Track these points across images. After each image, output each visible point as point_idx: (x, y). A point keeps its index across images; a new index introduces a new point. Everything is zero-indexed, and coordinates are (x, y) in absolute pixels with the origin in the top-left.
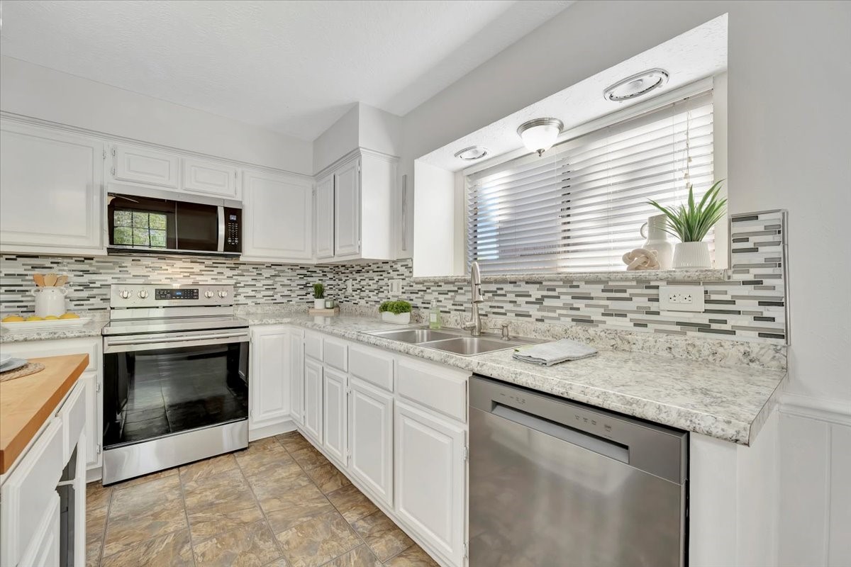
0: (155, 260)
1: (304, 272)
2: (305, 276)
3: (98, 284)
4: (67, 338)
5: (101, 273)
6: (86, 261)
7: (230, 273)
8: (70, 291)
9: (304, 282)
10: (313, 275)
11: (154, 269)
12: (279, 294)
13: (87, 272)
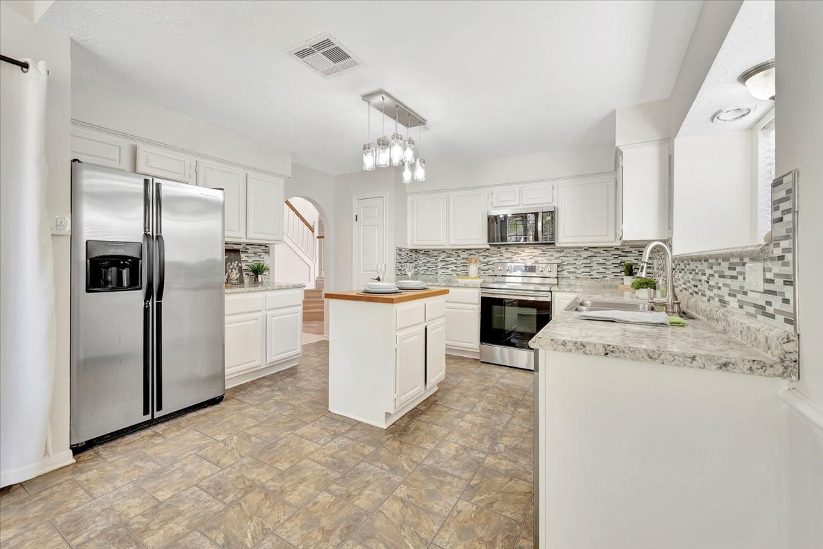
0: (516, 248)
1: (620, 252)
2: (620, 256)
3: (491, 263)
4: (468, 287)
5: (492, 257)
6: (486, 251)
7: (557, 255)
8: (482, 266)
9: (619, 261)
10: (628, 255)
11: (515, 254)
12: (595, 271)
13: (487, 256)
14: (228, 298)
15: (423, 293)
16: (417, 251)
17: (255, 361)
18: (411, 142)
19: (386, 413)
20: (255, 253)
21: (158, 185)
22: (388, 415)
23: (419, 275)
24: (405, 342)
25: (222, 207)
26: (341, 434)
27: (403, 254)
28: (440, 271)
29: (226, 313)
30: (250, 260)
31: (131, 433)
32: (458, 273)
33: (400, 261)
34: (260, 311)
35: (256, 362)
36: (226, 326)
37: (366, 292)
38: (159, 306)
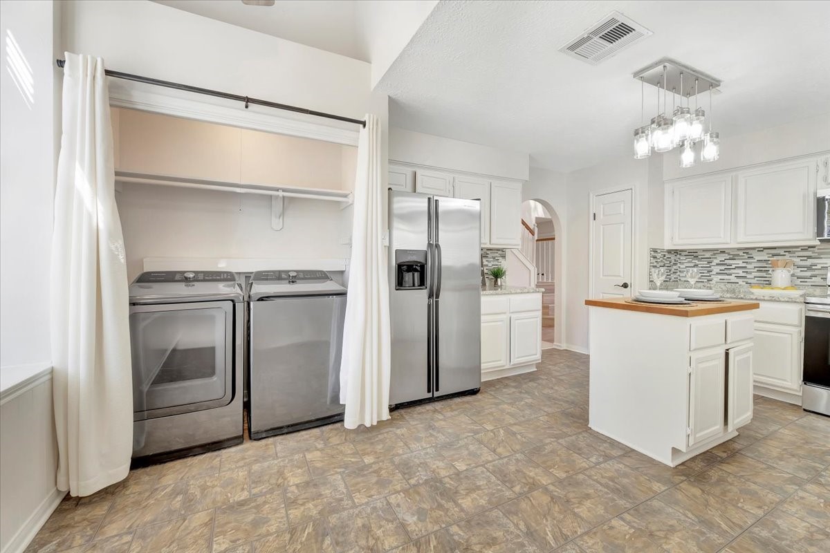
3: (819, 267)
4: (780, 301)
5: (821, 258)
6: (810, 249)
8: (798, 272)
13: (810, 257)
14: (483, 299)
15: (719, 308)
16: (676, 252)
17: (500, 360)
18: (700, 113)
19: (673, 448)
20: (494, 258)
21: (436, 201)
22: (675, 451)
23: (680, 282)
24: (701, 366)
25: (479, 216)
26: (614, 458)
27: (658, 256)
28: (716, 279)
29: (482, 313)
30: (490, 265)
31: (419, 405)
32: (749, 281)
33: (655, 264)
34: (505, 313)
35: (502, 362)
36: (482, 325)
37: (637, 301)
38: (437, 302)
